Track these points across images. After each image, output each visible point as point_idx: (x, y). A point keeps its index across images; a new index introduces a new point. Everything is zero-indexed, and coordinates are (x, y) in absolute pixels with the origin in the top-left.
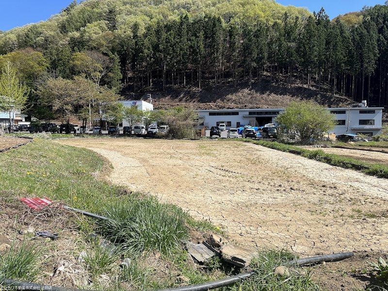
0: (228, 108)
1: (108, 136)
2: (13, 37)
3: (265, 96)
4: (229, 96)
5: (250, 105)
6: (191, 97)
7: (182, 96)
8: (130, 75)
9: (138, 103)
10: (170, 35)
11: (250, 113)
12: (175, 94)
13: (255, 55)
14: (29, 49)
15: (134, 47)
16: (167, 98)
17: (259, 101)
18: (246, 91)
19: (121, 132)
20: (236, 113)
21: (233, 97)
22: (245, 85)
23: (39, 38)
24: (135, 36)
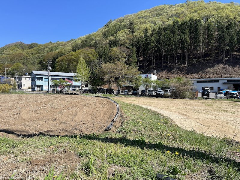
0: (208, 78)
1: (133, 95)
2: (80, 42)
3: (236, 69)
4: (208, 70)
5: (225, 76)
6: (181, 70)
7: (174, 70)
8: (141, 59)
9: (149, 76)
10: (167, 33)
11: (228, 81)
12: (169, 69)
13: (227, 41)
14: (87, 48)
15: (145, 42)
16: (164, 72)
17: (232, 72)
18: (221, 66)
19: (140, 93)
20: (218, 81)
21: (211, 70)
22: (220, 62)
23: (92, 42)
24: (146, 36)
